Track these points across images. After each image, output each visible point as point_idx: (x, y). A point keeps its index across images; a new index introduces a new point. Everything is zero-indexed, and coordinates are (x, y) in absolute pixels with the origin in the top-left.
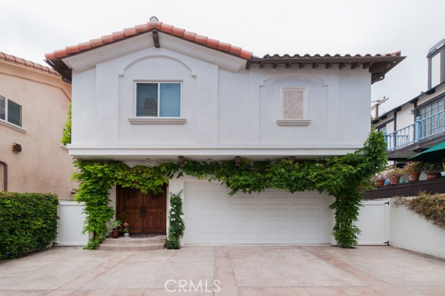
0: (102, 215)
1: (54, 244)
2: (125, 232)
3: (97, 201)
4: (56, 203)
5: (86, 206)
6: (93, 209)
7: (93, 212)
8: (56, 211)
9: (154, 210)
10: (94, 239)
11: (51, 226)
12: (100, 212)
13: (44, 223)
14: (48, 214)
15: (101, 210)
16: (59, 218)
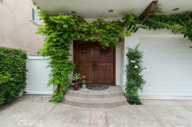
0: (66, 68)
1: (24, 92)
2: (83, 84)
3: (62, 54)
4: (25, 57)
5: (51, 60)
6: (57, 63)
7: (58, 66)
8: (25, 64)
9: (104, 64)
10: (58, 91)
11: (19, 79)
12: (64, 65)
13: (12, 77)
14: (16, 67)
15: (64, 63)
16: (27, 71)
